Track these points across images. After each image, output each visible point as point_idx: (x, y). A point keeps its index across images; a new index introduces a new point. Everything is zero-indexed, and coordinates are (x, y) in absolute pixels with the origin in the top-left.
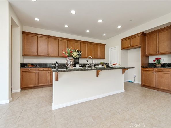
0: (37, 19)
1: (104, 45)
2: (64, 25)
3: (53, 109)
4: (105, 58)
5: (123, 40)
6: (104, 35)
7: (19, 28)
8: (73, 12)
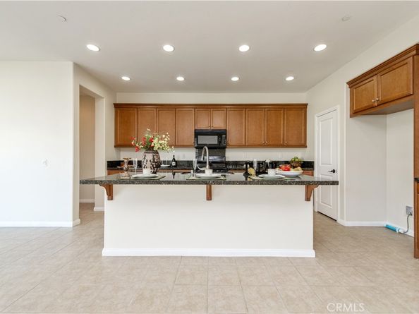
0: (126, 78)
1: (303, 107)
2: (174, 78)
3: (103, 255)
4: (305, 146)
5: (353, 84)
6: (290, 78)
7: (104, 100)
8: (168, 48)
